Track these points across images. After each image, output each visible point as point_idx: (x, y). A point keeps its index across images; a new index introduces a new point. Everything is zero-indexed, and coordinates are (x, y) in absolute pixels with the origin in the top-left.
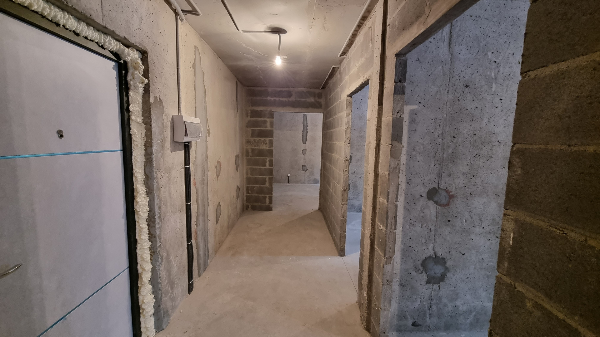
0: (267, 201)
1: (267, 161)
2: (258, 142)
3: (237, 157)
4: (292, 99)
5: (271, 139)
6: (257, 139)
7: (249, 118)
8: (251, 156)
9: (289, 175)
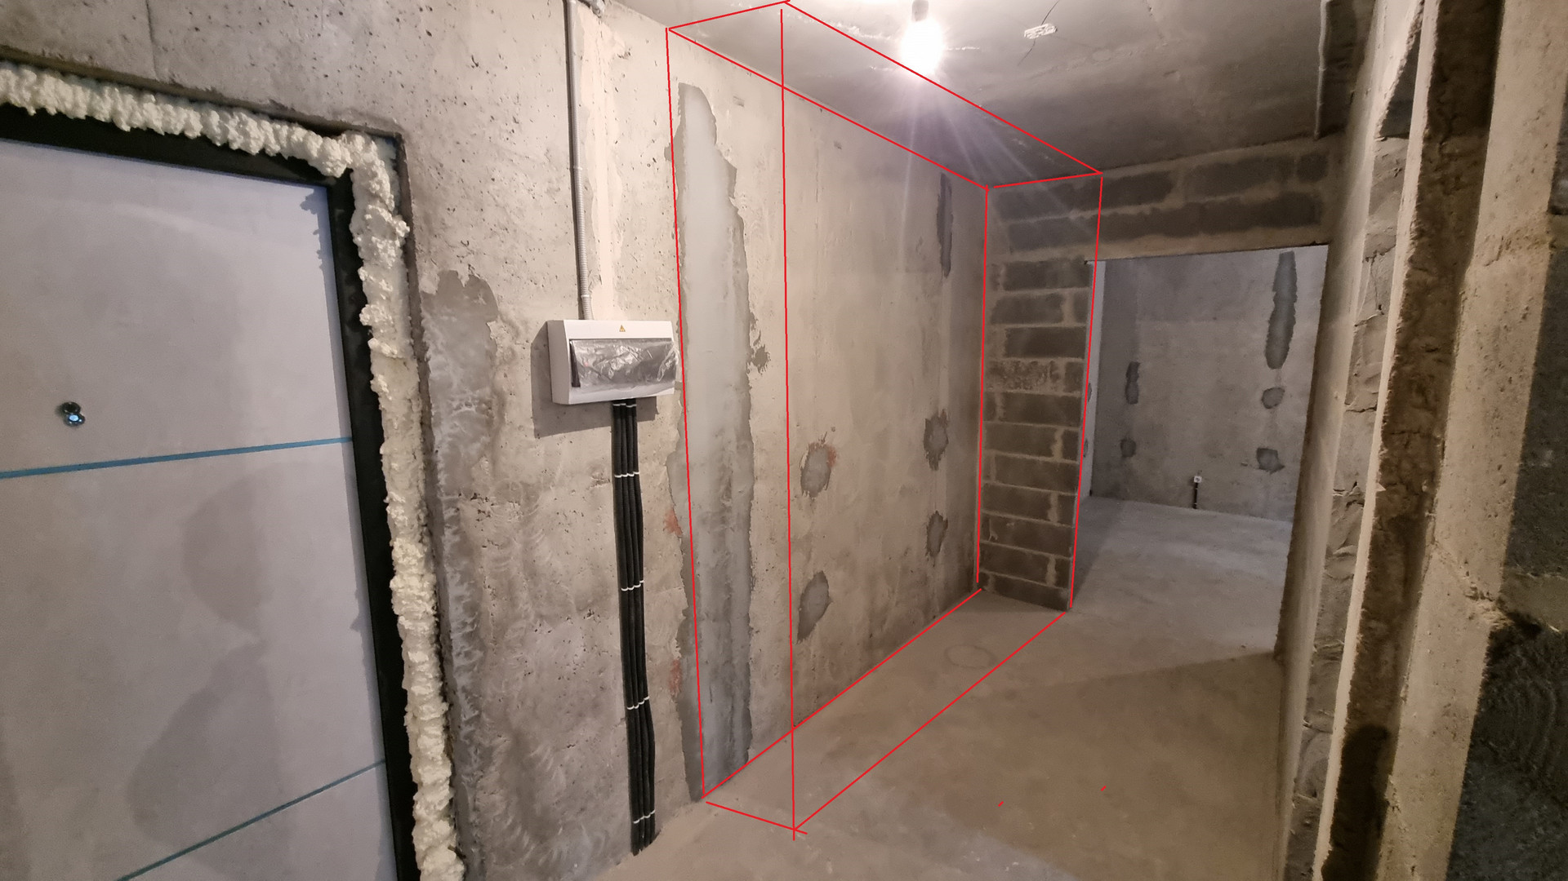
0: (1048, 574)
1: (1058, 436)
2: (1028, 371)
3: (935, 424)
4: (1173, 202)
5: (1073, 360)
6: (1026, 361)
7: (1002, 293)
8: (1001, 419)
9: (1198, 479)
